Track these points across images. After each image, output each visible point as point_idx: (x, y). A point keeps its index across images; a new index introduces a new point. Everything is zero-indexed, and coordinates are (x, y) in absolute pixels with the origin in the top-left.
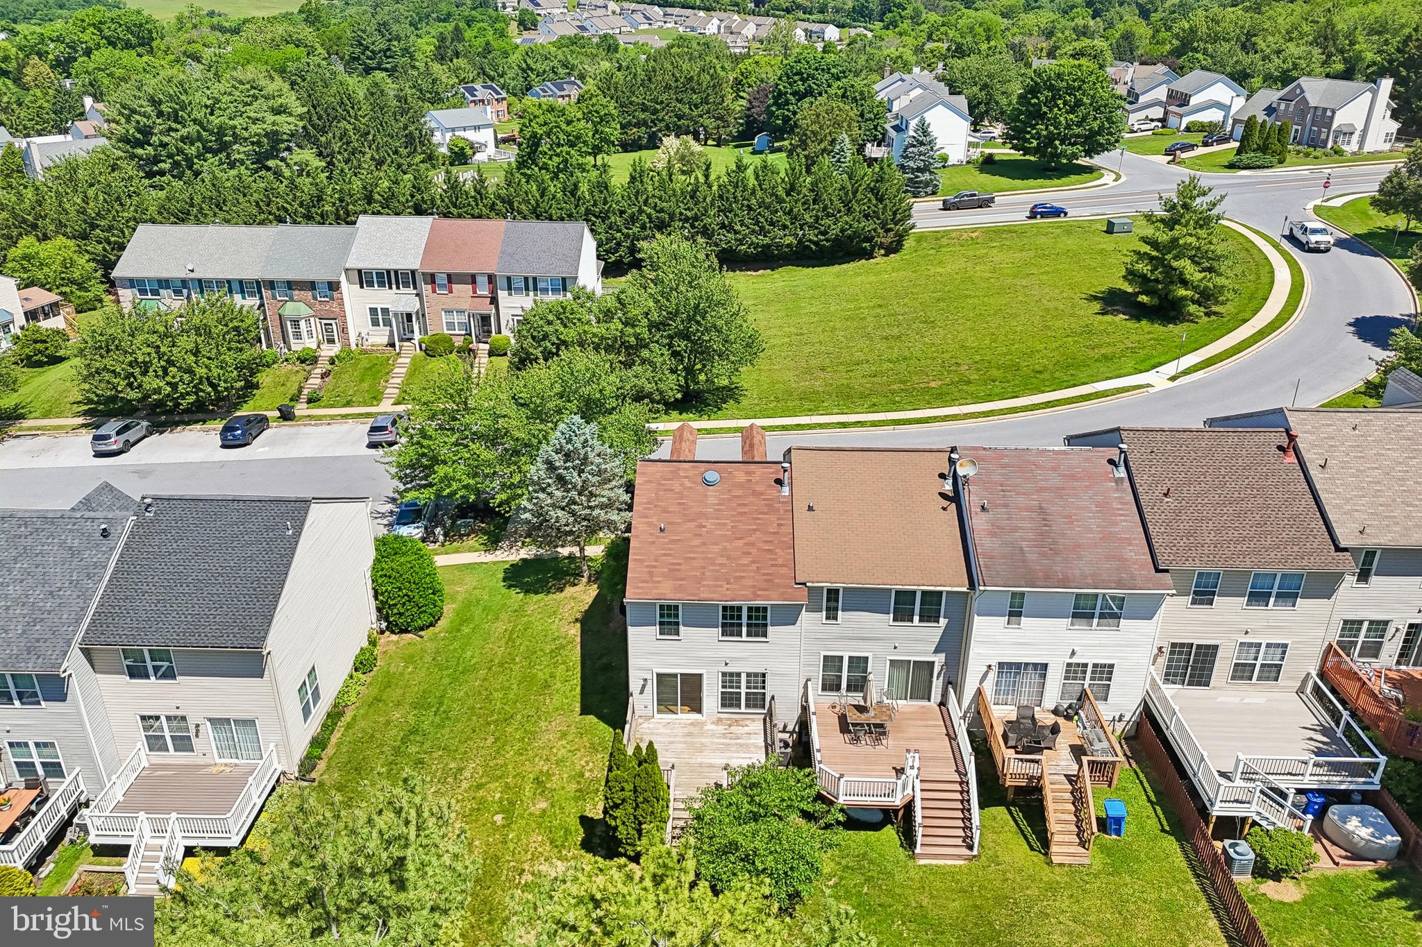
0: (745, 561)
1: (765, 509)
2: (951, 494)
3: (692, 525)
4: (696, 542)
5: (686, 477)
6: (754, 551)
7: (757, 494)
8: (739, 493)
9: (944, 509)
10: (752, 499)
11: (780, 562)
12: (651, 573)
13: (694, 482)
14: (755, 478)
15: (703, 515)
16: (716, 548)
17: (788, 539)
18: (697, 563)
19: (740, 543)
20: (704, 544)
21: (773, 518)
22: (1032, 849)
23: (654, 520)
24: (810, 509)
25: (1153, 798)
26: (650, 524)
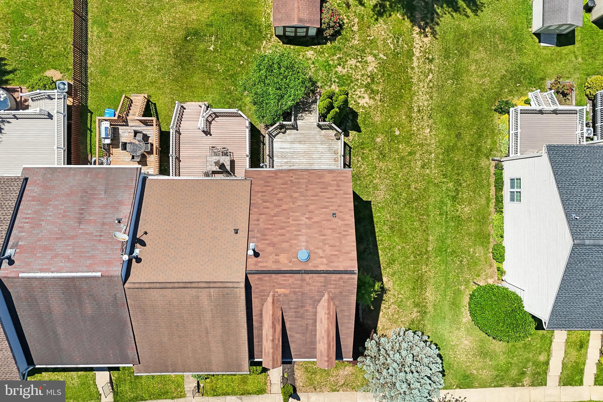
0: (281, 195)
1: (267, 232)
2: (138, 245)
3: (316, 219)
4: (311, 207)
5: (321, 257)
6: (276, 202)
7: (272, 244)
8: (285, 245)
9: (146, 233)
10: (275, 240)
11: (260, 195)
12: (338, 186)
13: (316, 253)
14: (273, 258)
15: (309, 227)
16: (299, 203)
17: (254, 210)
18: (310, 193)
19: (284, 207)
20: (307, 206)
21: (262, 226)
22: (155, 104)
23: (340, 223)
24: (236, 231)
25: (89, 132)
26: (343, 220)
